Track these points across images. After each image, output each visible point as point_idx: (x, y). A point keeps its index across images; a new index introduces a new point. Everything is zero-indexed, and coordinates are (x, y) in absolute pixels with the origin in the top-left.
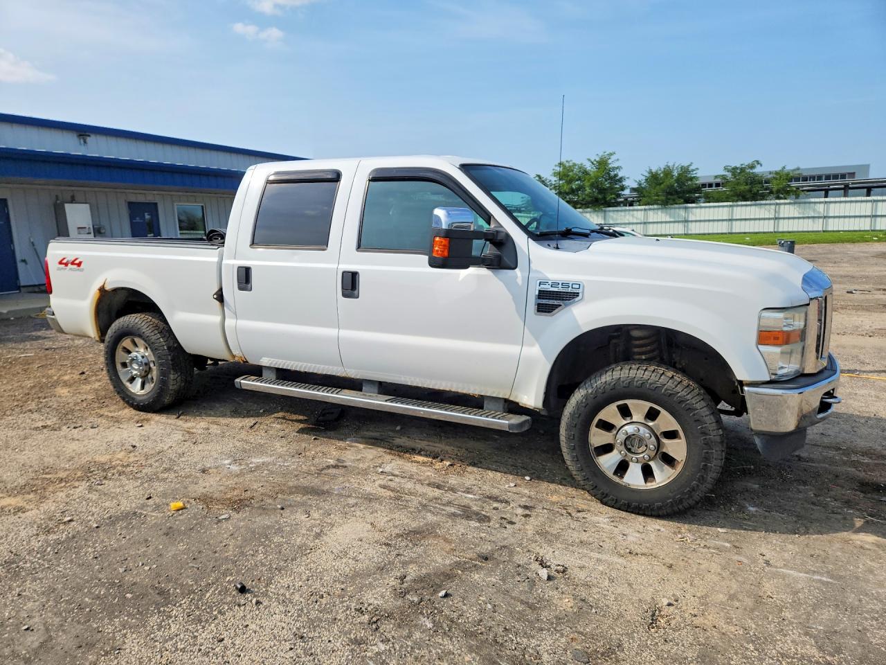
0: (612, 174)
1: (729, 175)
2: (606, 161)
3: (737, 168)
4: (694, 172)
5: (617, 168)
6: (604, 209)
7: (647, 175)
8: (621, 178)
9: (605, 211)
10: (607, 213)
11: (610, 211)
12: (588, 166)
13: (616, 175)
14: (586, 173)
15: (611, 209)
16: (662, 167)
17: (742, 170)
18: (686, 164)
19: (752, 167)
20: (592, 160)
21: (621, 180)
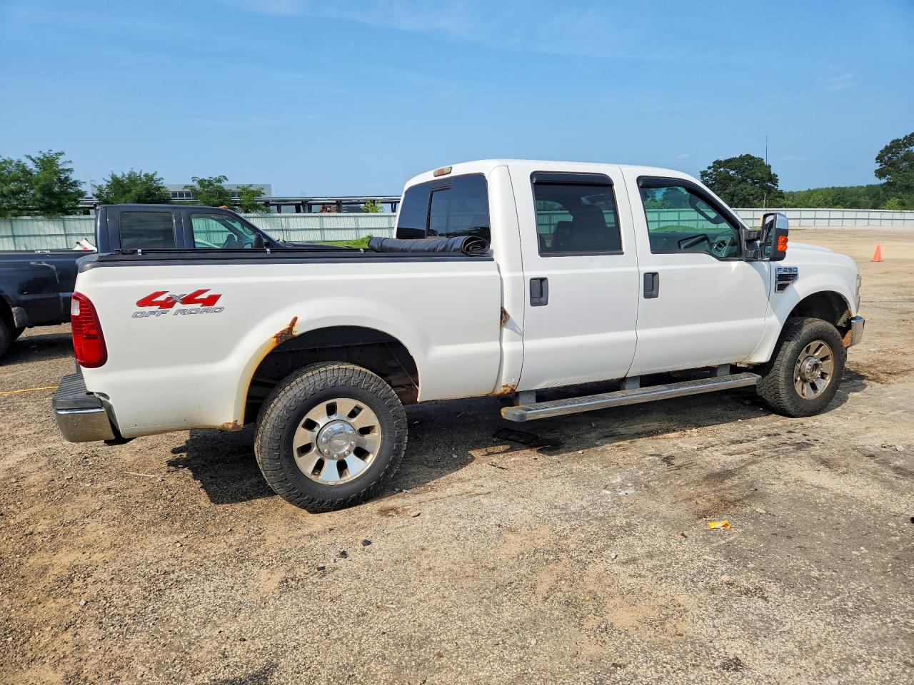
0: (63, 176)
1: (198, 187)
2: (53, 160)
3: (205, 180)
4: (161, 182)
5: (68, 170)
6: (62, 217)
7: (110, 180)
8: (75, 182)
9: (63, 220)
10: (67, 222)
11: (70, 220)
12: (30, 166)
13: (67, 178)
14: (27, 173)
15: (71, 217)
16: (126, 173)
17: (210, 183)
18: (151, 173)
19: (219, 181)
20: (33, 157)
21: (75, 184)
